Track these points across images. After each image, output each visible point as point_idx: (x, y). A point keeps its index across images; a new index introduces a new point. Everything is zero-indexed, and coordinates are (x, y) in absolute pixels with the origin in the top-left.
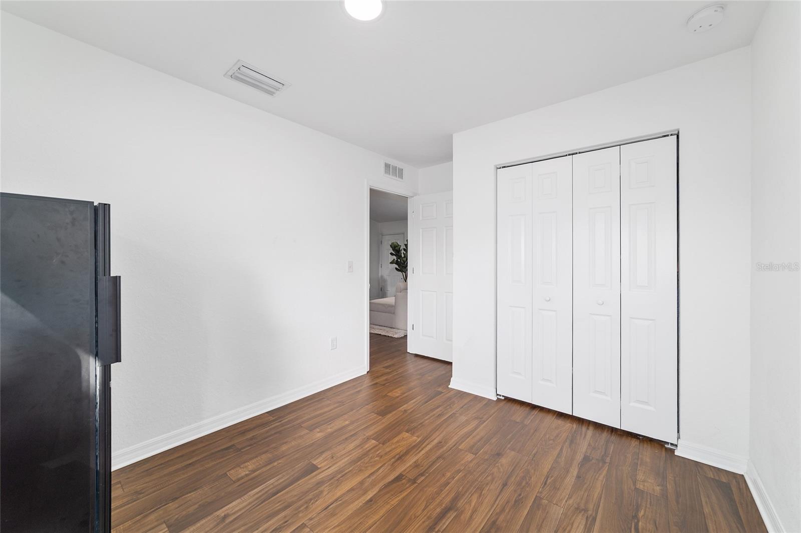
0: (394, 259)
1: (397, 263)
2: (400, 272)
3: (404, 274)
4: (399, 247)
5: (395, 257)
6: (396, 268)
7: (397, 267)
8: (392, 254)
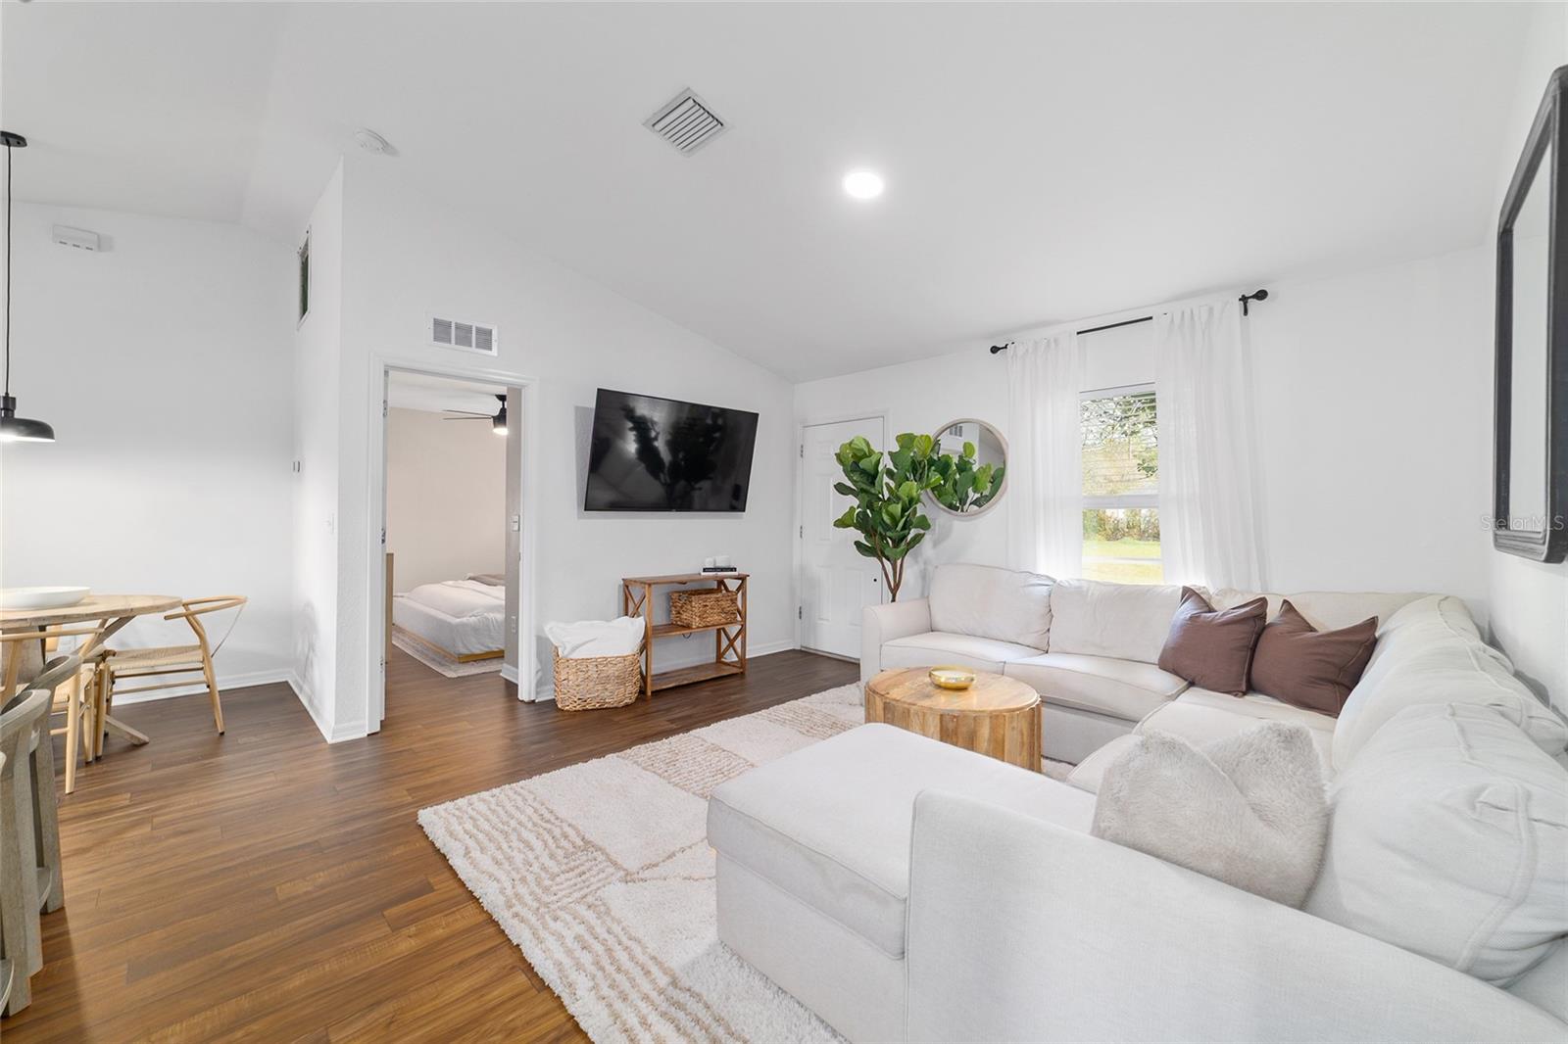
0: (852, 509)
1: (862, 524)
2: (874, 560)
3: (888, 565)
4: (874, 459)
5: (852, 501)
6: (858, 544)
7: (861, 537)
8: (841, 488)
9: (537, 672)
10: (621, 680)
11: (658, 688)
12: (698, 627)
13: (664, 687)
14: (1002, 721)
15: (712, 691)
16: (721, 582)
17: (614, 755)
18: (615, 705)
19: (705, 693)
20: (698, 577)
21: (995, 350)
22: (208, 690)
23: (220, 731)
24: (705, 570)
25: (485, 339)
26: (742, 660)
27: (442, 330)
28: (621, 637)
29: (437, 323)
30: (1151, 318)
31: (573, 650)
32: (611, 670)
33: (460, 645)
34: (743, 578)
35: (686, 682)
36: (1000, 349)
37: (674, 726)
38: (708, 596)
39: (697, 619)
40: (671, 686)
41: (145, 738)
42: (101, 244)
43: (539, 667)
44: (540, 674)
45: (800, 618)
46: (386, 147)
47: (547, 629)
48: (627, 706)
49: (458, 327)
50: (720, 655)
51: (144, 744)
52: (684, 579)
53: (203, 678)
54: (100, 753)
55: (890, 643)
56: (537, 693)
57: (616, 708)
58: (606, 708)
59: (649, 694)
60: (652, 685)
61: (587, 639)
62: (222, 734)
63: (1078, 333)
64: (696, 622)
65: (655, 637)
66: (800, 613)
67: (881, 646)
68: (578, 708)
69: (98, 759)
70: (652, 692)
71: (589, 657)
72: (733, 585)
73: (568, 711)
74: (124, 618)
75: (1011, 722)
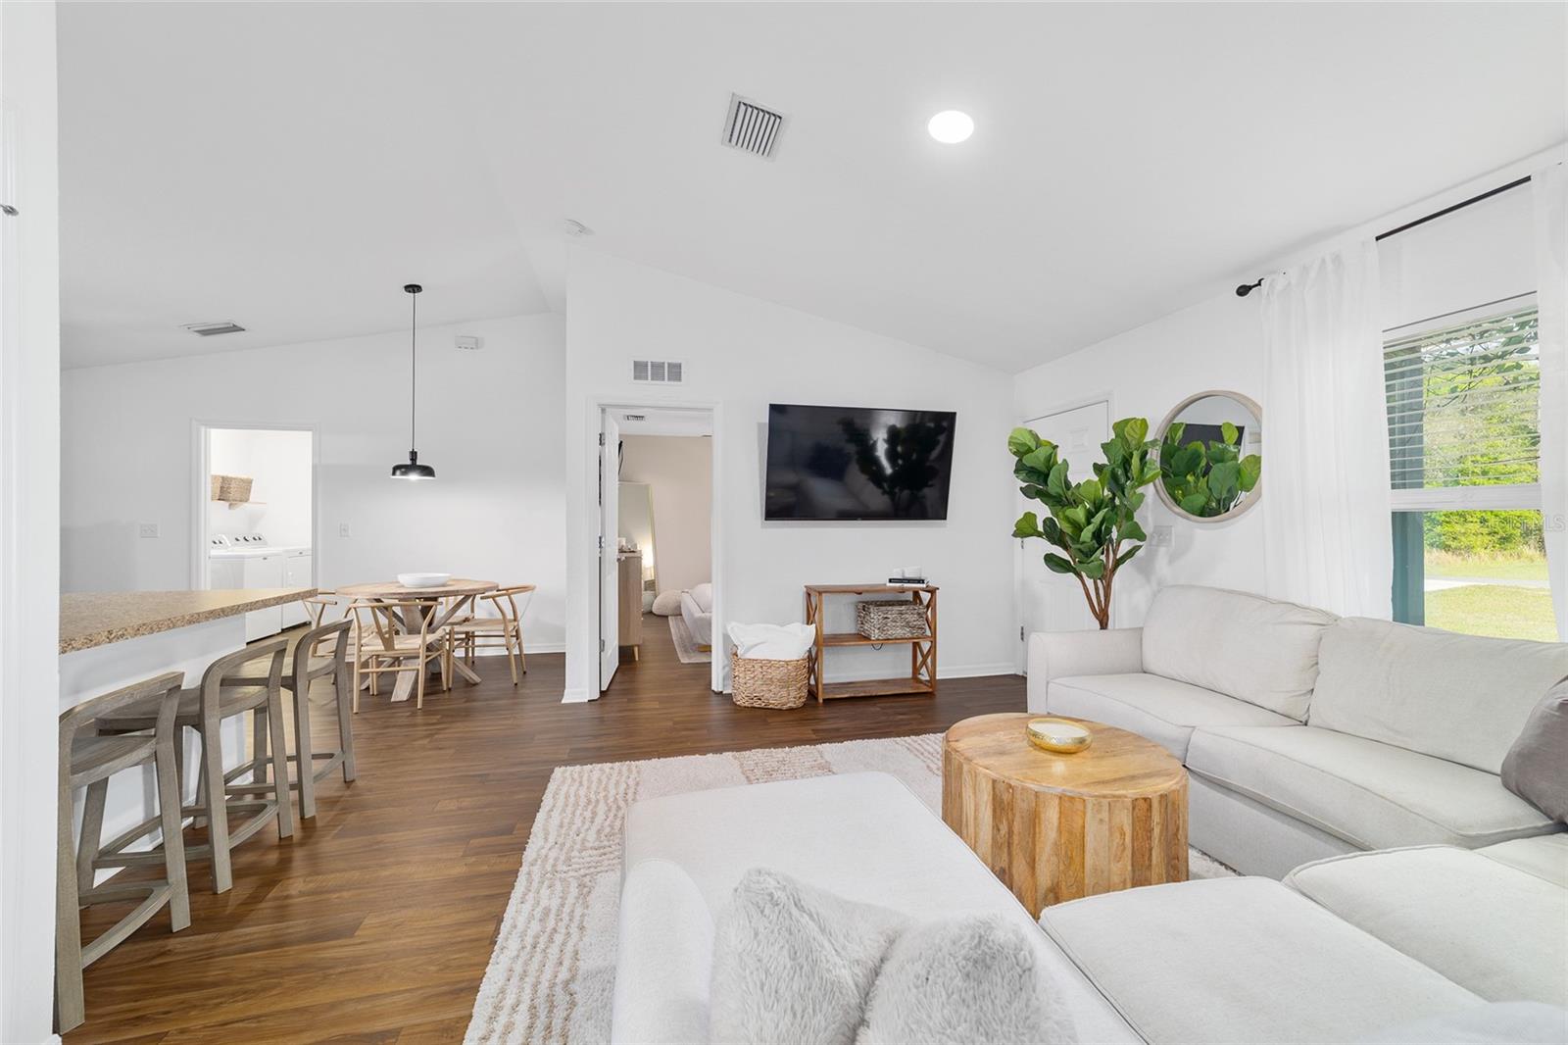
0: (1032, 514)
1: (1052, 533)
2: (1071, 577)
3: (1090, 584)
7: (1052, 549)
9: (724, 668)
10: (785, 683)
11: (831, 696)
12: (878, 640)
13: (838, 696)
14: (1081, 807)
15: (883, 708)
16: (916, 594)
17: (730, 753)
18: (778, 707)
19: (874, 709)
20: (883, 587)
21: (1243, 291)
22: (507, 653)
23: (515, 682)
24: (890, 581)
25: (675, 372)
26: (933, 680)
27: (640, 369)
28: (792, 642)
29: (637, 364)
30: (1528, 179)
31: (748, 649)
32: (776, 674)
33: (699, 637)
34: (932, 591)
35: (863, 694)
36: (1250, 288)
37: (814, 737)
38: (890, 608)
39: (877, 631)
40: (846, 696)
41: (477, 679)
42: (477, 344)
43: (726, 662)
44: (727, 669)
45: (1022, 639)
46: (583, 229)
47: (729, 628)
48: (791, 709)
49: (653, 364)
50: (916, 670)
51: (476, 684)
52: (860, 589)
53: (504, 643)
54: (450, 686)
55: (1057, 681)
56: (724, 686)
57: (781, 710)
58: (771, 709)
59: (821, 701)
60: (823, 693)
61: (759, 641)
62: (516, 684)
63: (1378, 238)
64: (875, 634)
65: (827, 646)
66: (1022, 634)
67: (1048, 683)
68: (746, 704)
69: (449, 689)
70: (824, 700)
71: (755, 658)
72: (926, 597)
73: (739, 706)
74: (468, 596)
75: (1099, 811)
